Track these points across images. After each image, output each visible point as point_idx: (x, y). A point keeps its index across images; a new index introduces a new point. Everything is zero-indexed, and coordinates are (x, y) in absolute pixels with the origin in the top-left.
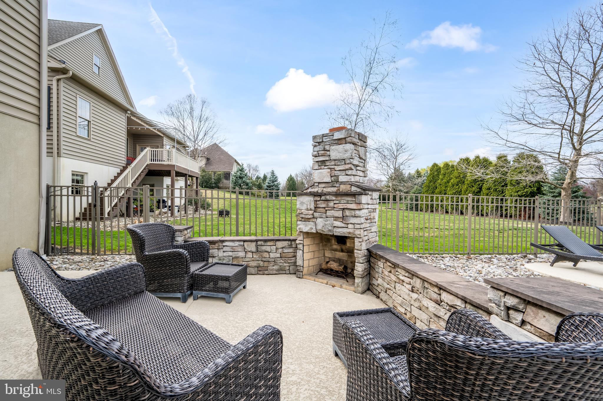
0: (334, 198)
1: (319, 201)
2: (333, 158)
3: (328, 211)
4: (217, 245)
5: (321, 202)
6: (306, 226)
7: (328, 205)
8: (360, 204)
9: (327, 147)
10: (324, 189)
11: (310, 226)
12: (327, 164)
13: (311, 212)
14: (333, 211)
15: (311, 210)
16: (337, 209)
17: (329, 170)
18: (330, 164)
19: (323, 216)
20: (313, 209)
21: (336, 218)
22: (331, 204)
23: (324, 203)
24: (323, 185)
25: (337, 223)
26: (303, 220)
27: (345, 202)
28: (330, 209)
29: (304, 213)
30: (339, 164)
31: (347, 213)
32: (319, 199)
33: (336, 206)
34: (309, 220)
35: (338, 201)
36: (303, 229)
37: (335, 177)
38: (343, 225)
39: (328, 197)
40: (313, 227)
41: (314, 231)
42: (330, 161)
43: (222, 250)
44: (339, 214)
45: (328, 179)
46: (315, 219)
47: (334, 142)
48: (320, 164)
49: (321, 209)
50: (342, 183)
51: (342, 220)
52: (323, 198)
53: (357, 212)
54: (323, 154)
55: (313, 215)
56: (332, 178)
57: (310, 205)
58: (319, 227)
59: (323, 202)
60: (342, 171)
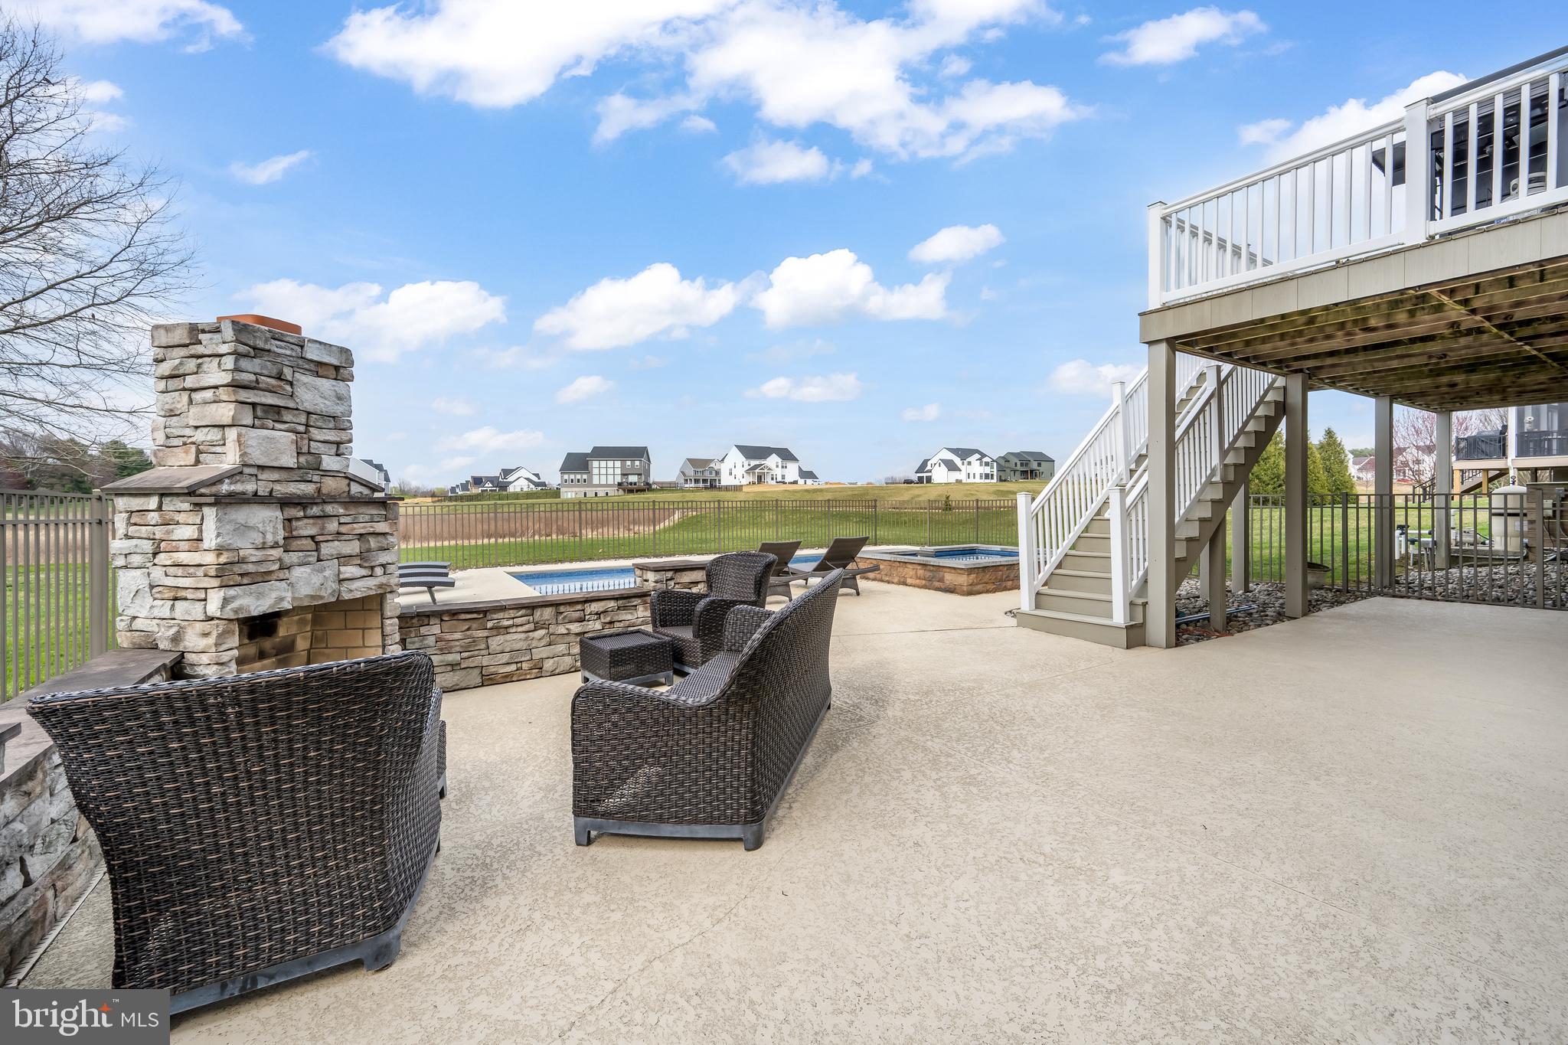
0: (341, 511)
1: (298, 519)
2: (302, 404)
3: (323, 545)
5: (306, 521)
6: (260, 596)
7: (323, 528)
8: (395, 520)
9: (286, 373)
10: (277, 487)
11: (274, 595)
12: (285, 418)
13: (276, 553)
14: (336, 542)
15: (275, 546)
16: (350, 537)
17: (293, 436)
18: (295, 420)
19: (311, 559)
20: (281, 542)
21: (343, 559)
22: (332, 526)
23: (314, 524)
24: (275, 476)
25: (347, 571)
26: (245, 581)
27: (367, 518)
28: (330, 538)
29: (254, 559)
30: (319, 424)
31: (373, 543)
32: (301, 514)
33: (343, 529)
34: (268, 578)
35: (348, 518)
36: (252, 608)
37: (310, 458)
38: (364, 572)
39: (329, 509)
40: (284, 594)
42: (295, 412)
44: (354, 547)
45: (289, 460)
46: (286, 571)
47: (306, 366)
48: (259, 413)
49: (304, 541)
51: (359, 562)
52: (314, 510)
53: (391, 539)
54: (273, 386)
55: (280, 559)
56: (302, 459)
57: (274, 534)
58: (304, 591)
59: (311, 521)
60: (330, 445)
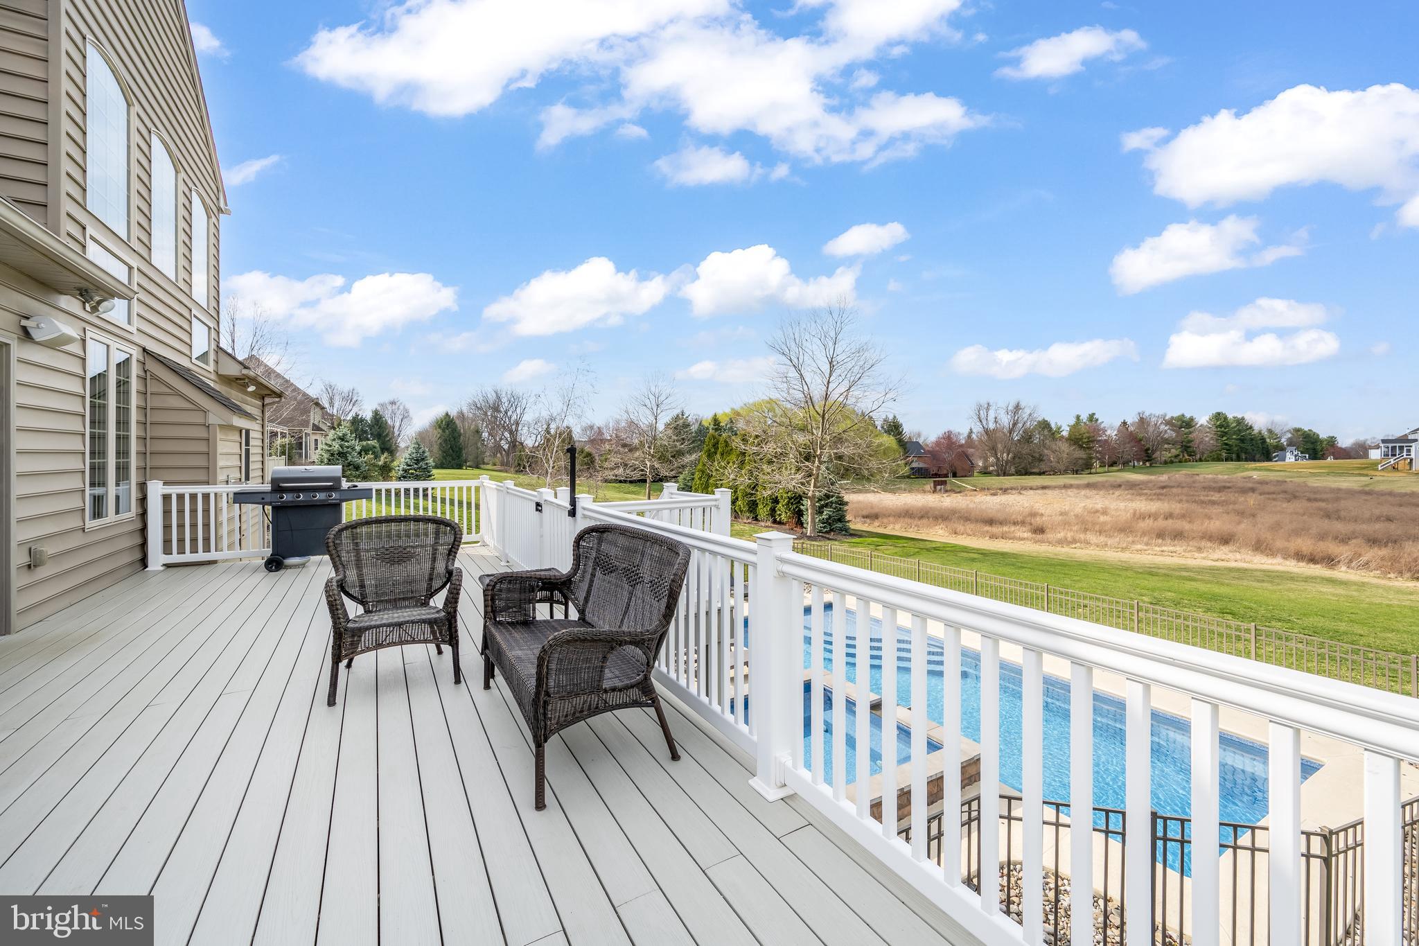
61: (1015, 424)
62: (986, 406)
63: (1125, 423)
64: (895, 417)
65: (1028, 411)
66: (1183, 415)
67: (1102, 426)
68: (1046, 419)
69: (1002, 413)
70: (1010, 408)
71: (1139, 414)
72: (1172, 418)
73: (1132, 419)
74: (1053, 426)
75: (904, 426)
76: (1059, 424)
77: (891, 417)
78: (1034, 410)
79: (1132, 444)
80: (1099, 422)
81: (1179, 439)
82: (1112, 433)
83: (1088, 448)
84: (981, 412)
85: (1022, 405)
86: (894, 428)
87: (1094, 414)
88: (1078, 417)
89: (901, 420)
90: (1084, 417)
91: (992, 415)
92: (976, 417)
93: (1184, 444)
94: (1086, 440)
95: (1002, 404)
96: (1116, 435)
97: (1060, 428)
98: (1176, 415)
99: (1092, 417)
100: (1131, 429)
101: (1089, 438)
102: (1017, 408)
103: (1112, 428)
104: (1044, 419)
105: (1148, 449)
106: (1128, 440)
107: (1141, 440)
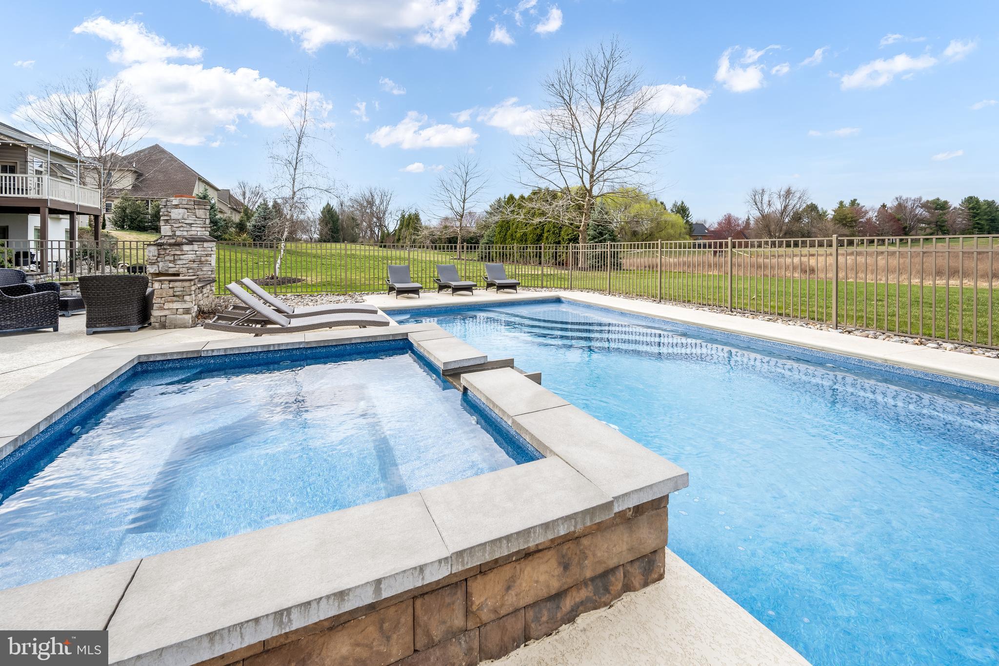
2: (172, 218)
3: (165, 257)
4: (70, 286)
5: (161, 250)
6: (153, 268)
7: (165, 252)
8: (182, 250)
9: (169, 210)
11: (155, 269)
13: (155, 258)
14: (168, 256)
16: (171, 255)
17: (170, 227)
19: (163, 260)
20: (157, 255)
21: (170, 261)
22: (168, 252)
24: (167, 238)
25: (171, 265)
26: (151, 264)
27: (176, 249)
29: (151, 259)
34: (154, 264)
35: (172, 249)
37: (174, 232)
38: (173, 266)
39: (165, 247)
41: (157, 272)
43: (76, 291)
44: (171, 258)
45: (170, 234)
50: (178, 236)
52: (162, 247)
53: (181, 257)
55: (157, 259)
61: (785, 207)
62: (761, 192)
63: (884, 206)
64: (683, 203)
65: (798, 195)
66: (938, 199)
67: (863, 209)
68: (814, 203)
69: (775, 197)
70: (783, 193)
71: (897, 198)
72: (928, 201)
73: (891, 203)
74: (820, 208)
75: (690, 210)
76: (825, 209)
77: (679, 203)
78: (803, 194)
79: (892, 223)
80: (860, 206)
81: (934, 219)
82: (872, 215)
83: (851, 227)
84: (757, 197)
85: (793, 189)
86: (682, 211)
87: (855, 200)
88: (841, 203)
89: (687, 204)
90: (847, 203)
91: (766, 199)
92: (751, 201)
93: (939, 223)
94: (849, 220)
95: (775, 189)
96: (876, 216)
97: (826, 212)
98: (931, 199)
99: (853, 202)
100: (889, 211)
101: (852, 218)
102: (788, 193)
103: (873, 209)
104: (812, 203)
105: (905, 228)
106: (887, 220)
107: (899, 220)
